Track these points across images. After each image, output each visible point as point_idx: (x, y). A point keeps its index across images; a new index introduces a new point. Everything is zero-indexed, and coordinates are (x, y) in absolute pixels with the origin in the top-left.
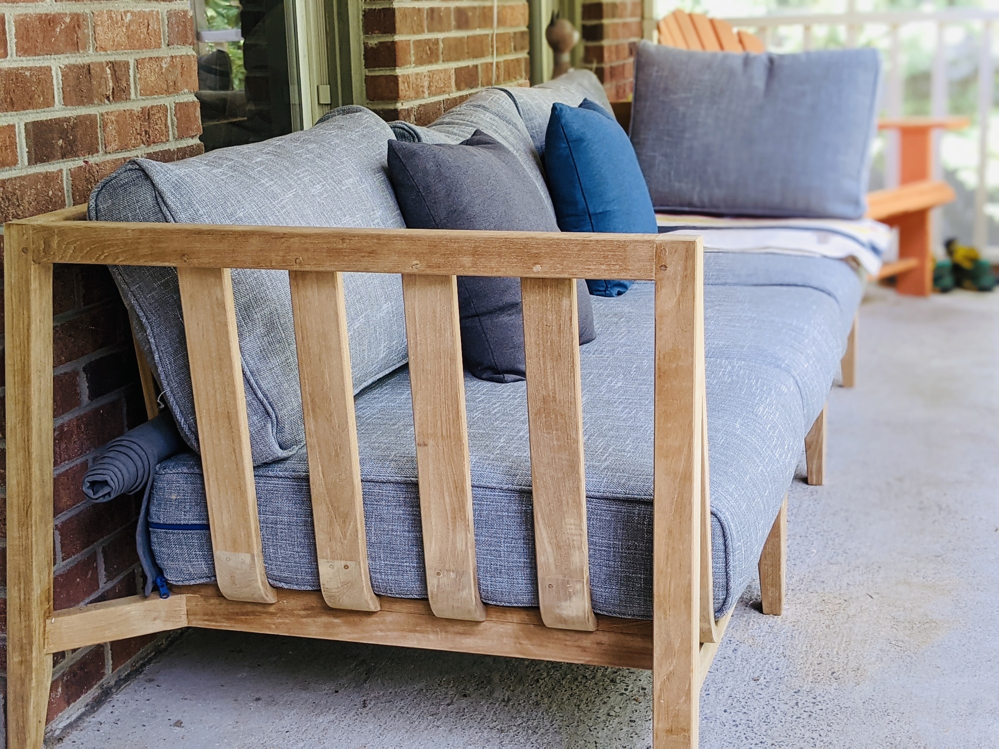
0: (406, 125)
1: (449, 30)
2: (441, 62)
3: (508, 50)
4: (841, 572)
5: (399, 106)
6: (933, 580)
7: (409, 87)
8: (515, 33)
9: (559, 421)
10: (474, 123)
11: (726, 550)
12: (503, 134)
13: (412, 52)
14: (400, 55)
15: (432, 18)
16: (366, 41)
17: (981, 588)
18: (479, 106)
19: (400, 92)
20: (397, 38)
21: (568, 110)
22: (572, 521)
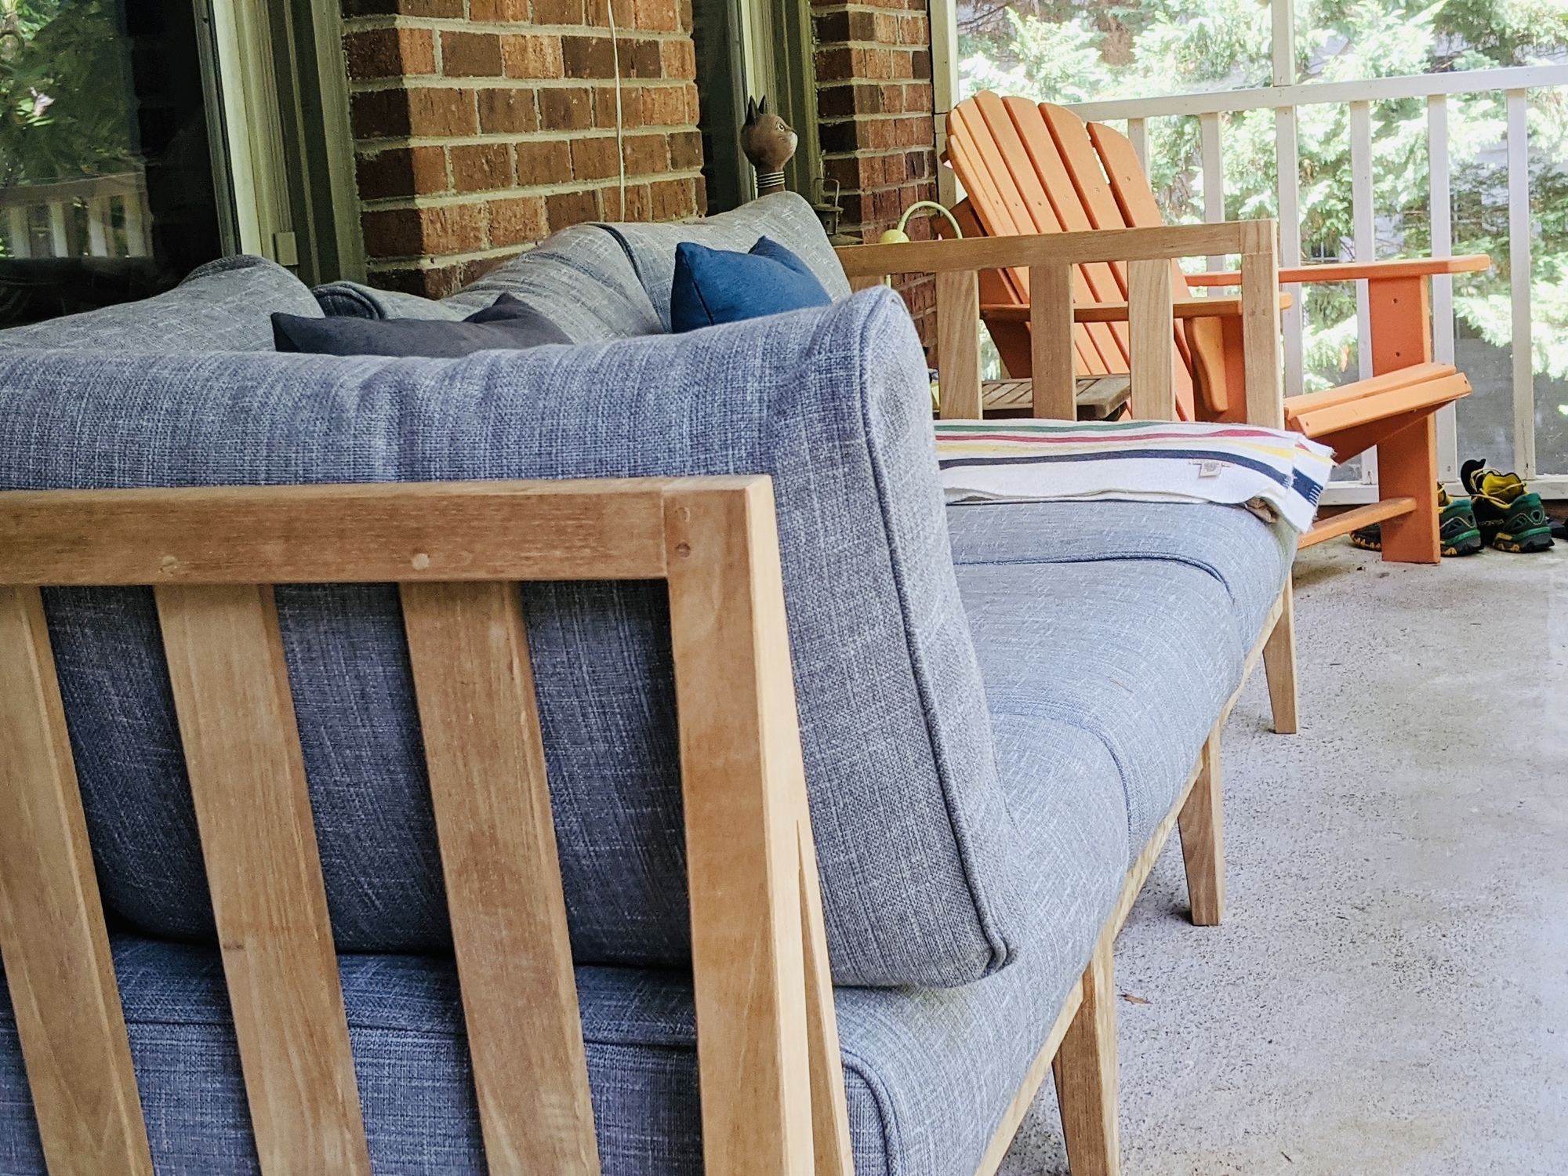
0: (354, 289)
1: (529, 128)
2: (514, 185)
3: (659, 166)
4: (1236, 1107)
5: (425, 264)
6: (1410, 1118)
7: (444, 229)
8: (672, 136)
9: (508, 885)
10: (535, 285)
11: (886, 1146)
12: (589, 303)
13: (449, 167)
14: (421, 174)
15: (491, 109)
16: (359, 151)
17: (1501, 1131)
18: (552, 256)
19: (425, 239)
20: (414, 143)
21: (707, 254)
22: (554, 1099)
